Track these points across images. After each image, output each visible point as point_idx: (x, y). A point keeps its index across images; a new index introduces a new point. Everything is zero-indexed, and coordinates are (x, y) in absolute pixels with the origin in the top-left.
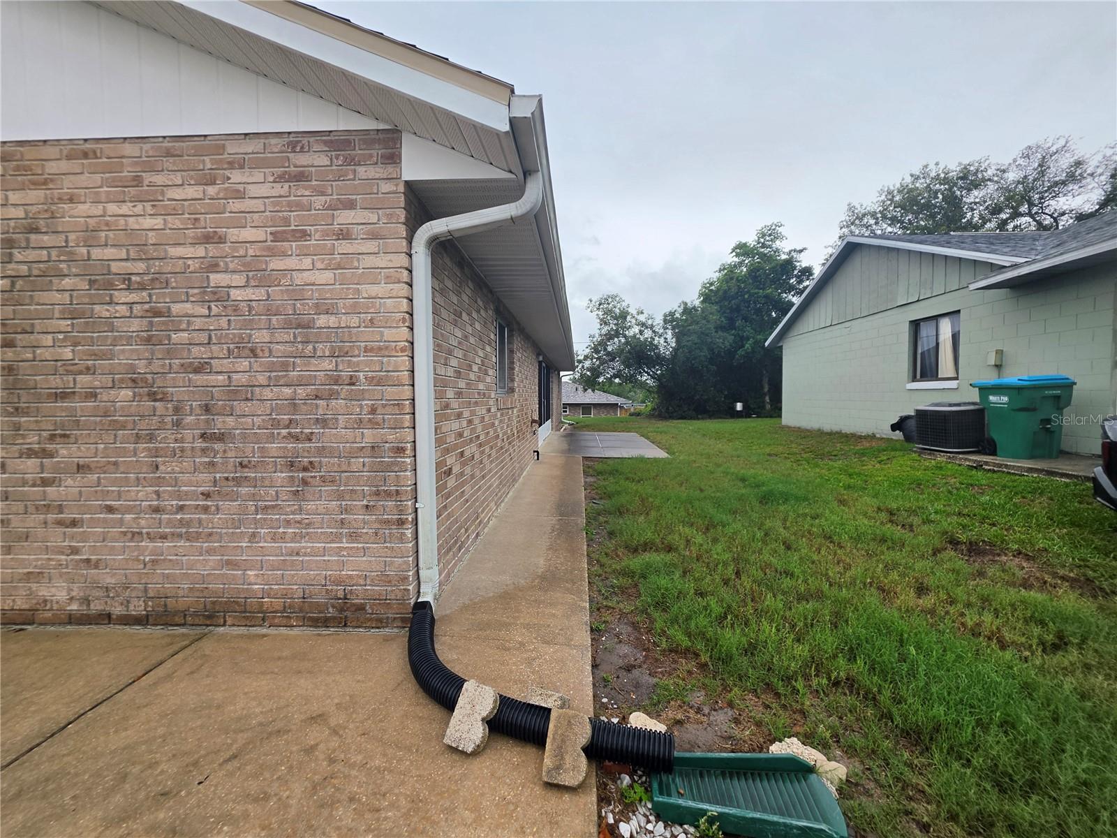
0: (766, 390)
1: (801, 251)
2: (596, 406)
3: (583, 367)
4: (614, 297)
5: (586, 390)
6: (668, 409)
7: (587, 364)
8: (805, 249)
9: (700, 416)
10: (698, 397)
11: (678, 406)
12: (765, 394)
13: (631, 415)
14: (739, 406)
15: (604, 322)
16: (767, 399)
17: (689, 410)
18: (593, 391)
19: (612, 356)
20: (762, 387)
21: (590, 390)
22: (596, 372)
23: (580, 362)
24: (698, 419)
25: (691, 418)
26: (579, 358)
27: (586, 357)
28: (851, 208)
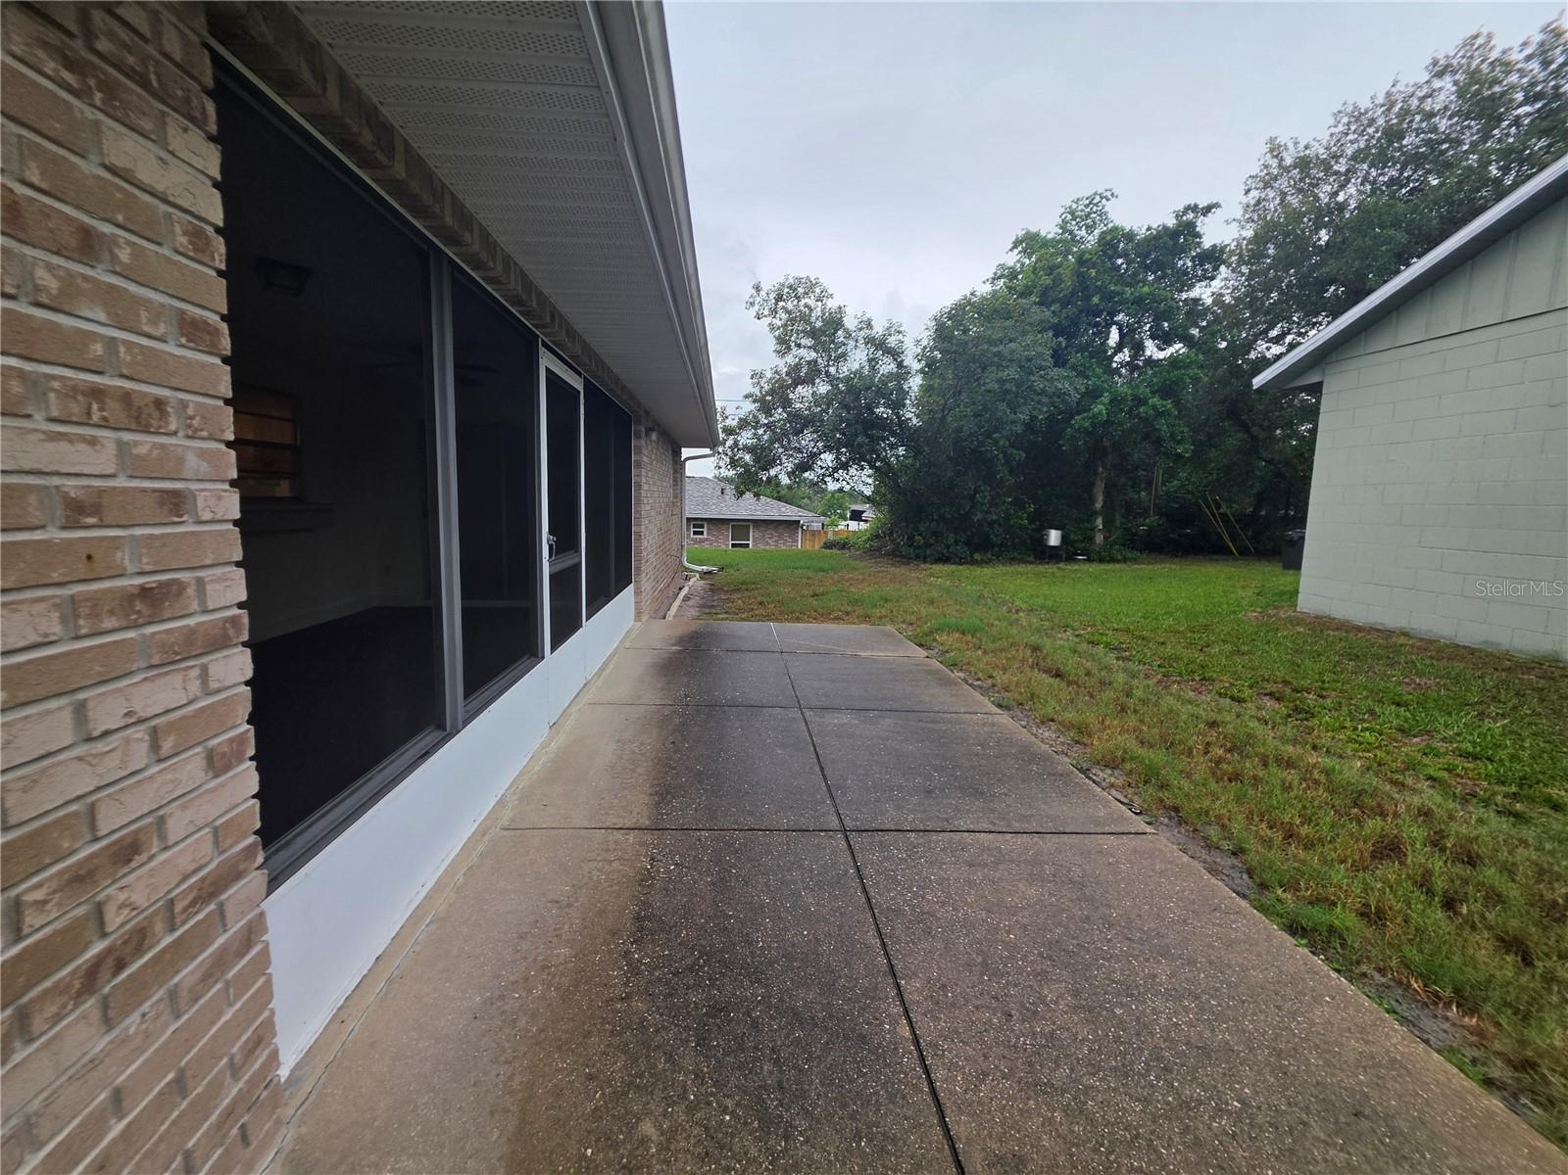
0: (1099, 505)
1: (1208, 210)
2: (757, 523)
3: (736, 443)
4: (811, 286)
5: (740, 494)
6: (911, 538)
7: (746, 438)
8: (1217, 205)
9: (977, 556)
10: (979, 516)
11: (935, 533)
12: (1095, 514)
13: (829, 545)
14: (1054, 538)
15: (784, 344)
16: (1099, 522)
17: (957, 543)
18: (757, 495)
19: (800, 423)
20: (1092, 500)
21: (748, 495)
22: (764, 458)
23: (729, 431)
24: (974, 562)
25: (961, 561)
26: (728, 422)
27: (744, 424)
28: (1275, 150)
